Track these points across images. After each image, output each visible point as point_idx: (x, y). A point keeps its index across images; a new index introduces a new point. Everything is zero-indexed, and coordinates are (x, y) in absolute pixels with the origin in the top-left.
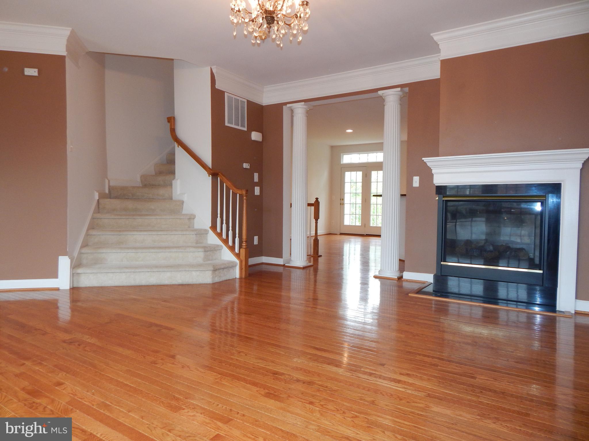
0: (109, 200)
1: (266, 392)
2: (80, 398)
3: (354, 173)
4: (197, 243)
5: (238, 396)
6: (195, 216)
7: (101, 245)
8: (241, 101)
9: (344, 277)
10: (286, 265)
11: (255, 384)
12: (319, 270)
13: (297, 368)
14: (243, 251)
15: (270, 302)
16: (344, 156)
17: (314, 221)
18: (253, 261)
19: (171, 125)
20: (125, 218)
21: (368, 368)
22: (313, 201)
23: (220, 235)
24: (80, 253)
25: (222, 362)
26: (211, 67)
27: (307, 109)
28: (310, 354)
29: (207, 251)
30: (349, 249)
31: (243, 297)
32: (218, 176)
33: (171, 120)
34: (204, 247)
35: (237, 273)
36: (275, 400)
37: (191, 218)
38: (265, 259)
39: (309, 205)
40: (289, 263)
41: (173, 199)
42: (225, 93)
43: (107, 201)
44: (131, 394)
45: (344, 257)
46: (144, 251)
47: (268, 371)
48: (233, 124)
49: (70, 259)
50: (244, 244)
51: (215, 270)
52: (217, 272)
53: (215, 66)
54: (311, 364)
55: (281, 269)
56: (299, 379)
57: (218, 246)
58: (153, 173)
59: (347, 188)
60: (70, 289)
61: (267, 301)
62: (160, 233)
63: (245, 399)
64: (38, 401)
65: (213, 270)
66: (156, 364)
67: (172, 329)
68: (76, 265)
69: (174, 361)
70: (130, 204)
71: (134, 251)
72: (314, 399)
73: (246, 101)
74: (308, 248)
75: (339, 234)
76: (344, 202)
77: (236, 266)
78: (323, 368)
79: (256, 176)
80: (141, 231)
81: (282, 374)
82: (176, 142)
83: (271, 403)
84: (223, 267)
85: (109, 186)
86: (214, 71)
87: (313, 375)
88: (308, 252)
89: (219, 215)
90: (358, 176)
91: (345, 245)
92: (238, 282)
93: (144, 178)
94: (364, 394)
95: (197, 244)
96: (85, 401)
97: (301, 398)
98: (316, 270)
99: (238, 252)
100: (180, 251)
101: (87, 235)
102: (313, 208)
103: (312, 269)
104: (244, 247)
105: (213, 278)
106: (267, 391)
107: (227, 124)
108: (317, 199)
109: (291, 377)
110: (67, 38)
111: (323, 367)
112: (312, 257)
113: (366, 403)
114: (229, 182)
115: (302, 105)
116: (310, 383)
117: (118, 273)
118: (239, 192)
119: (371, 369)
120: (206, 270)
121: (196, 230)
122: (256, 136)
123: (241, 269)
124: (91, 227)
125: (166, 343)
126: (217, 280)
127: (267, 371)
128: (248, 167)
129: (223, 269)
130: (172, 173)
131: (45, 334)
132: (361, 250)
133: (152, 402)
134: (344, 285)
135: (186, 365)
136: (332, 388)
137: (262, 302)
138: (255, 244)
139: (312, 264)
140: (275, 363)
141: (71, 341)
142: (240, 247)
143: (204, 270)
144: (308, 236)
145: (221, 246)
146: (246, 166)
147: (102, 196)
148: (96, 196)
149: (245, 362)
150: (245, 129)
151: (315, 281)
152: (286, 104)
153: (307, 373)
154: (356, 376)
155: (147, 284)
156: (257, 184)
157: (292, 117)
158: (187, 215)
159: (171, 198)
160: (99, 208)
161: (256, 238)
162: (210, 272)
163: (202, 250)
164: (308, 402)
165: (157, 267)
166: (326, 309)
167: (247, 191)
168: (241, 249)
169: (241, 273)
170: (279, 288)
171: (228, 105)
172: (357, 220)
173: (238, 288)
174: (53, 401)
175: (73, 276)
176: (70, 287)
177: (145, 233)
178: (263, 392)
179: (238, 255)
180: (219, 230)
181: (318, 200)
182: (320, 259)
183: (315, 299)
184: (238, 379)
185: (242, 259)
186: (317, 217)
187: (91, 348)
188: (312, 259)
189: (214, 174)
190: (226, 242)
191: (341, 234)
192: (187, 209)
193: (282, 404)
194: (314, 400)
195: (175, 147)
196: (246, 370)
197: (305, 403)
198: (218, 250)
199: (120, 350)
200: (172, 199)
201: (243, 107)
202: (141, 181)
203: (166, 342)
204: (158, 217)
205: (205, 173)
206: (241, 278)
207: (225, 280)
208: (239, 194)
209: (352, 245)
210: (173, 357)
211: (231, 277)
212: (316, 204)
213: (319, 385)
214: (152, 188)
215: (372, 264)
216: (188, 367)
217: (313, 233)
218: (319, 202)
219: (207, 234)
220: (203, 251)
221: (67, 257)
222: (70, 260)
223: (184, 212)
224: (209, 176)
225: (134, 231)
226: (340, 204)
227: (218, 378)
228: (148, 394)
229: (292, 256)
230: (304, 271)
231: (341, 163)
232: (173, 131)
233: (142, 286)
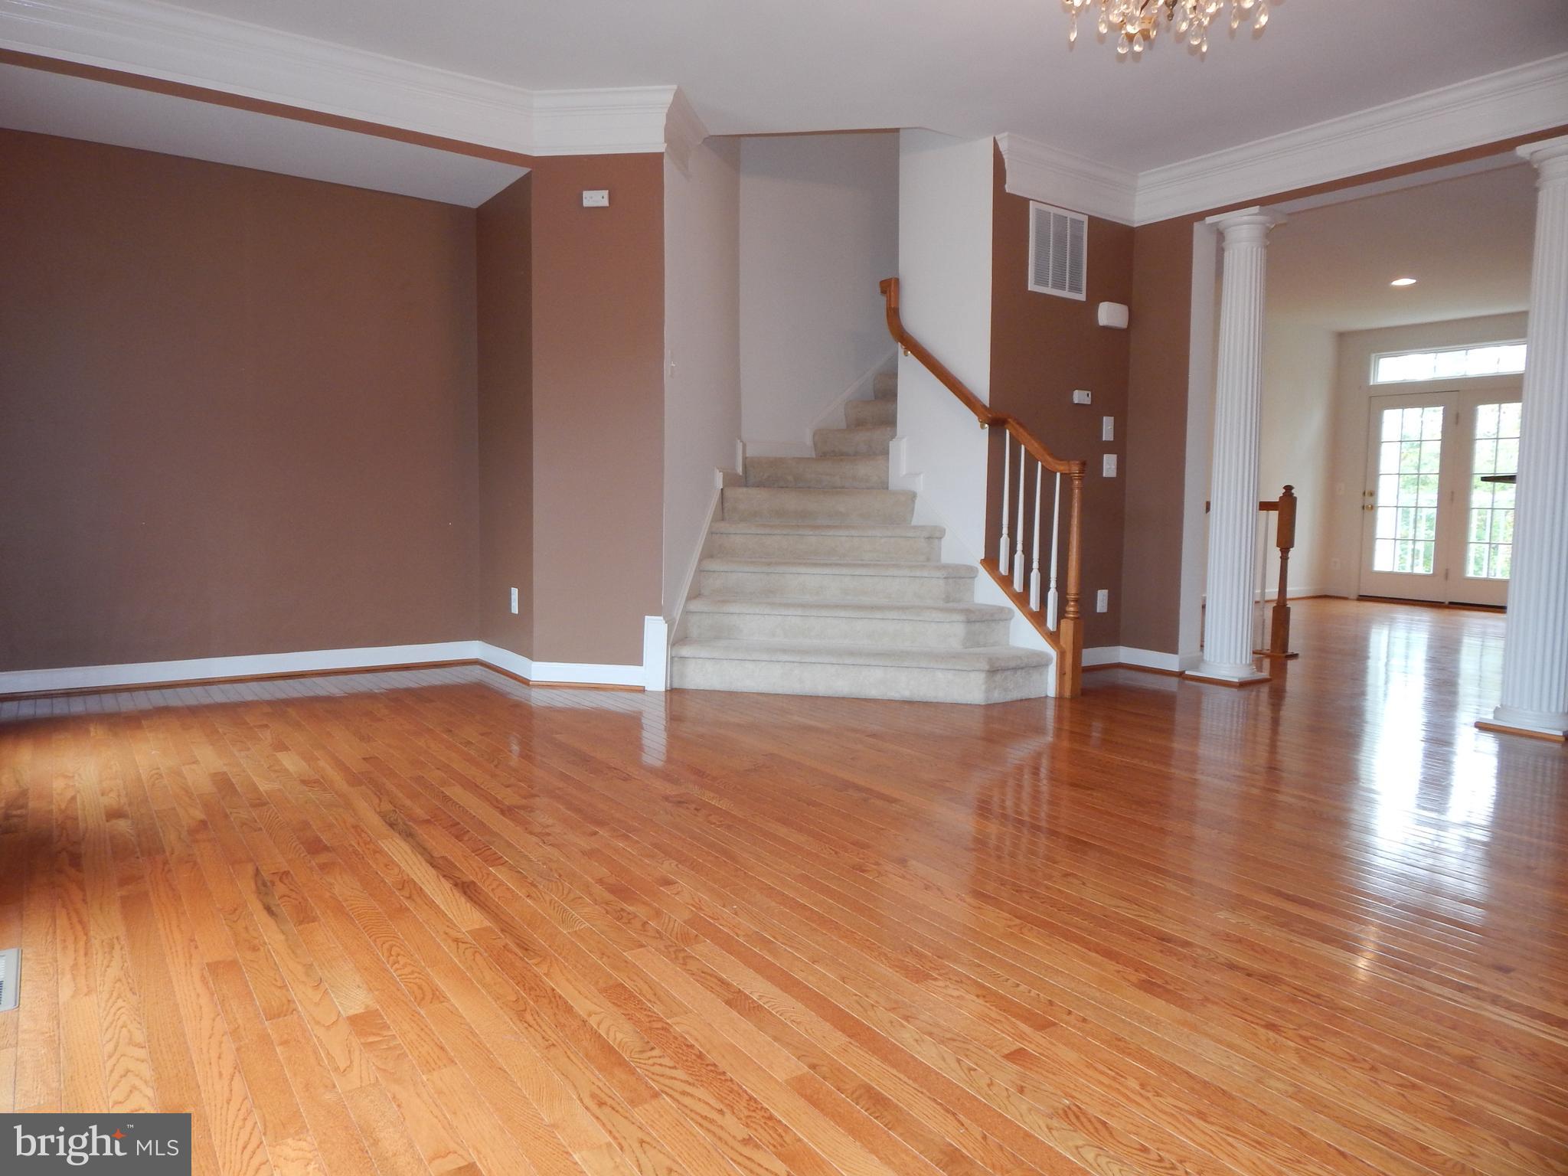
0: (745, 490)
1: (1142, 979)
2: (710, 917)
3: (1413, 414)
4: (947, 600)
5: (1068, 974)
6: (943, 532)
7: (727, 596)
8: (1072, 220)
9: (1369, 717)
10: (1187, 673)
11: (1109, 954)
12: (1287, 695)
13: (1228, 935)
14: (1068, 627)
15: (1145, 763)
16: (1381, 360)
17: (1275, 553)
18: (1094, 656)
19: (889, 301)
20: (780, 535)
21: (1454, 971)
22: (1275, 495)
23: (1006, 582)
24: (686, 612)
25: (1021, 891)
26: (994, 138)
27: (1268, 225)
28: (1264, 907)
29: (974, 622)
30: (1389, 643)
31: (1066, 744)
32: (1006, 426)
33: (890, 288)
34: (967, 611)
35: (1049, 684)
36: (1167, 1001)
37: (934, 535)
38: (1126, 655)
39: (1265, 506)
40: (1196, 668)
41: (891, 487)
42: (1031, 202)
43: (741, 492)
44: (814, 925)
45: (1371, 663)
46: (824, 613)
47: (1144, 929)
48: (1050, 285)
49: (666, 623)
50: (1071, 608)
51: (993, 671)
52: (998, 677)
53: (1006, 134)
54: (1269, 932)
55: (1172, 685)
56: (1235, 963)
57: (1001, 609)
58: (843, 425)
59: (1389, 458)
60: (666, 691)
61: (1136, 761)
62: (859, 571)
63: (1086, 984)
64: (630, 909)
65: (988, 671)
66: (863, 871)
67: (895, 801)
68: (678, 639)
69: (905, 871)
70: (791, 501)
71: (799, 612)
72: (1280, 1018)
73: (1085, 219)
74: (1255, 632)
75: (1355, 597)
76: (1375, 501)
77: (1046, 665)
78: (1308, 949)
79: (1108, 427)
80: (815, 565)
81: (1186, 944)
82: (899, 344)
83: (1157, 1007)
84: (1012, 664)
85: (745, 459)
86: (1003, 147)
87: (1276, 960)
88: (1254, 644)
89: (1005, 531)
90: (1431, 420)
91: (1373, 630)
92: (1054, 708)
93: (821, 436)
94: (1439, 1034)
95: (948, 602)
96: (721, 925)
97: (1242, 1011)
98: (1278, 695)
99: (1055, 630)
100: (905, 618)
101: (700, 571)
102: (1274, 515)
103: (1265, 690)
104: (1072, 616)
105: (988, 691)
106: (1144, 976)
107: (1032, 286)
108: (1288, 489)
109: (1210, 955)
110: (666, 110)
111: (1308, 945)
112: (1268, 656)
113: (1447, 1058)
114: (1033, 441)
115: (1249, 215)
116: (1267, 978)
117: (764, 664)
118: (1062, 468)
119: (1461, 975)
120: (970, 669)
121: (945, 567)
122: (1110, 314)
123: (1061, 674)
124: (708, 554)
125: (883, 829)
126: (998, 697)
127: (1141, 931)
128: (1087, 401)
129: (1015, 669)
130: (889, 421)
131: (627, 778)
132: (1430, 647)
133: (862, 951)
134: (1366, 738)
135: (934, 885)
136: (1336, 1002)
137: (1122, 761)
138: (1098, 611)
139: (1269, 677)
140: (1163, 915)
141: (679, 799)
142: (1061, 614)
143: (965, 668)
144: (1258, 599)
145: (1010, 610)
146: (1080, 397)
147: (732, 481)
148: (719, 482)
149: (1082, 899)
150: (1082, 297)
151: (1275, 722)
152: (1201, 216)
153: (1257, 952)
154: (1414, 986)
155: (830, 693)
156: (1109, 448)
157: (1220, 252)
158: (923, 528)
159: (884, 486)
160: (724, 510)
161: (1102, 596)
162: (983, 676)
163: (961, 617)
164: (1263, 1023)
165: (852, 653)
166: (1312, 797)
167: (1084, 464)
168: (1063, 622)
169: (1060, 684)
170: (1167, 730)
171: (1038, 232)
172: (1421, 560)
173: (1052, 721)
174: (658, 914)
175: (672, 663)
176: (666, 687)
177: (827, 571)
178: (1134, 977)
179: (1053, 637)
180: (1003, 568)
181: (1293, 491)
182: (1291, 665)
183: (1273, 769)
184: (1068, 936)
185: (1064, 646)
186: (1286, 542)
187: (722, 819)
188: (1267, 663)
189: (996, 422)
190: (1022, 599)
191: (1362, 598)
192: (923, 514)
193: (1189, 1014)
194: (1279, 1022)
195: (897, 352)
196: (1085, 920)
197: (1252, 1022)
198: (1000, 620)
199: (782, 831)
200: (887, 488)
201: (1076, 238)
202: (814, 444)
203: (884, 827)
204: (854, 533)
205: (973, 419)
206: (1060, 698)
207: (1019, 698)
208: (1061, 474)
209: (1400, 633)
210: (902, 862)
211: (1033, 694)
212: (1286, 505)
213: (1296, 987)
214: (841, 460)
215: (1467, 689)
216: (939, 889)
217: (1272, 591)
218: (1295, 498)
219: (974, 578)
220: (962, 622)
221: (661, 618)
222: (667, 625)
223: (916, 521)
224: (982, 427)
225: (800, 564)
226: (1363, 507)
227: (1015, 925)
228: (852, 932)
229: (1205, 651)
230: (1243, 693)
231: (1372, 384)
232: (893, 314)
233: (817, 697)
